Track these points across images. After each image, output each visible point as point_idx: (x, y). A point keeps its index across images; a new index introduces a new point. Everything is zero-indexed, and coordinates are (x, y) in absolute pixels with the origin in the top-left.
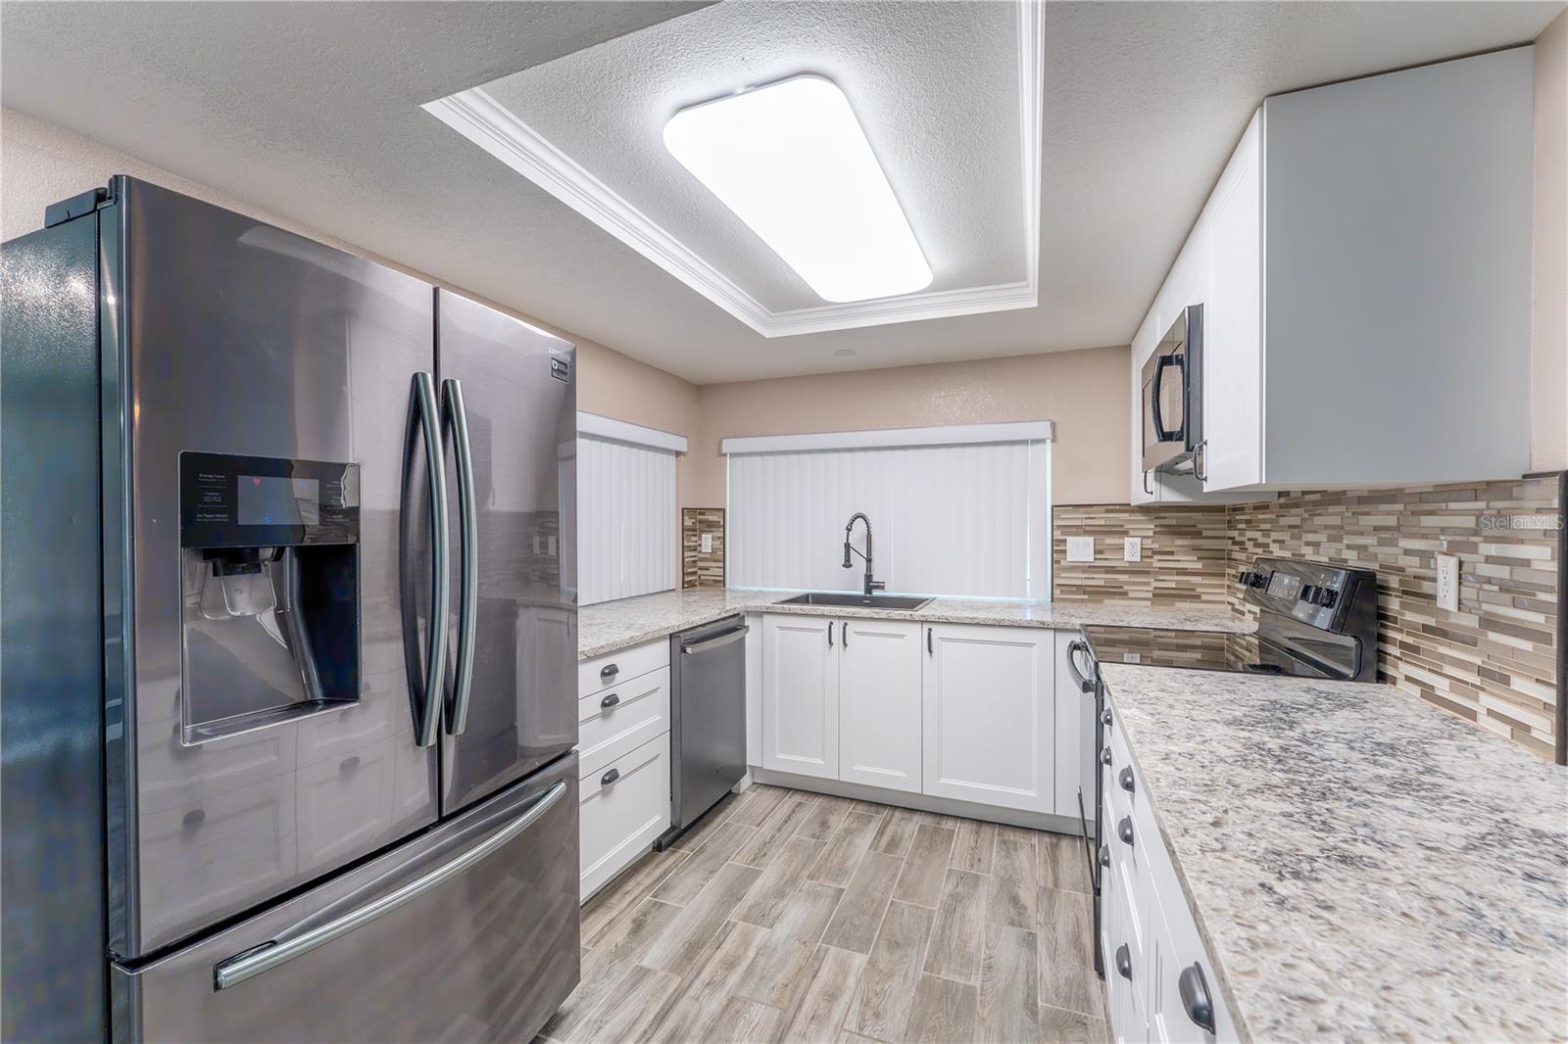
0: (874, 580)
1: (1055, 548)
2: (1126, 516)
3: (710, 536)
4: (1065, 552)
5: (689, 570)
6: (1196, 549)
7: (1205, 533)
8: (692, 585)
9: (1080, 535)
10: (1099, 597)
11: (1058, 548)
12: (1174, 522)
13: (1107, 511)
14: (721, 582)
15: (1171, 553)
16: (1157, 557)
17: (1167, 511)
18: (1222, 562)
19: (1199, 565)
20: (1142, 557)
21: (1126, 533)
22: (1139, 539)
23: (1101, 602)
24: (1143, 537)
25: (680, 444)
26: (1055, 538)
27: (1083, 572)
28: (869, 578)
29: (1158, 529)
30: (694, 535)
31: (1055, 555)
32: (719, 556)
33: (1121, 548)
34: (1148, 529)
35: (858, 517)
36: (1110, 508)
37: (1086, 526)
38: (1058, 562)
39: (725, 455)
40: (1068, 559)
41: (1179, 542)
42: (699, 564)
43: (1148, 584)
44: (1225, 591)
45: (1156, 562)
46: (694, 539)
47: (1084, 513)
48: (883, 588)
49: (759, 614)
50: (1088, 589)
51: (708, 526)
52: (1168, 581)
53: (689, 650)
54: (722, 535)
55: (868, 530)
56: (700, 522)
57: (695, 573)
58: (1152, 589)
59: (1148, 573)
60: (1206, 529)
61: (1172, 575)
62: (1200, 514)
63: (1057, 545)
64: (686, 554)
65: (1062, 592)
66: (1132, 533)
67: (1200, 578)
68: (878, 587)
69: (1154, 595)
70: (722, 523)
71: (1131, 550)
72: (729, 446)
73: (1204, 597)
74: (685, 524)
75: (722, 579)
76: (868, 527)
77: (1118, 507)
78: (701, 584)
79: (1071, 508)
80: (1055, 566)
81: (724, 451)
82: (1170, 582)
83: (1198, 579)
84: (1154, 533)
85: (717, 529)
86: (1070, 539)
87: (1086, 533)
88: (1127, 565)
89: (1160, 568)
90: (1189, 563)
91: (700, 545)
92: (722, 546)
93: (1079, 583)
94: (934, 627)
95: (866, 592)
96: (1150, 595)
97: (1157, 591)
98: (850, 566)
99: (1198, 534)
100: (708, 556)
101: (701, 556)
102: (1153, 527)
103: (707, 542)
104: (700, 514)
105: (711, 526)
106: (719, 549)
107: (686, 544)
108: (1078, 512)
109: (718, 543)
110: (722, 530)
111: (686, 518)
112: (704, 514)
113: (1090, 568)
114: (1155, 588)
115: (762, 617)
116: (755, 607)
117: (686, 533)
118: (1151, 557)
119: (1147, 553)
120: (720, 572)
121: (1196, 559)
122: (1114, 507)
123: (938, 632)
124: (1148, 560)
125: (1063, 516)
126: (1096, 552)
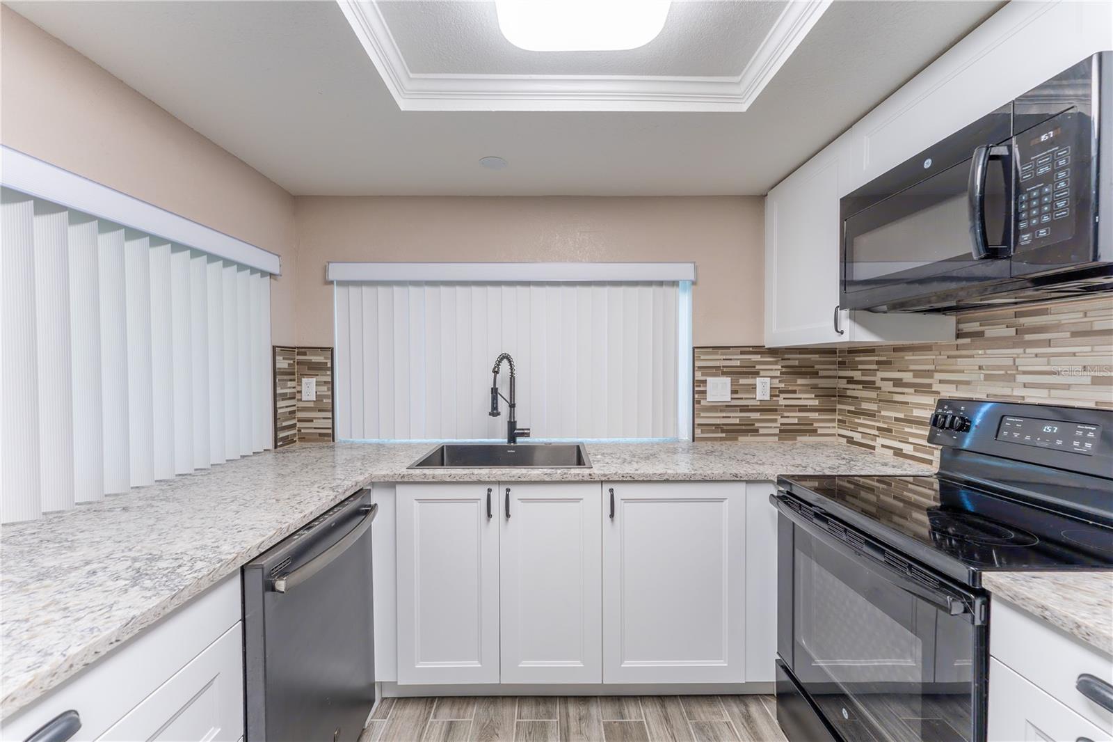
0: (518, 427)
1: (696, 389)
2: (757, 358)
3: (313, 380)
4: (704, 392)
5: (285, 424)
6: (815, 387)
7: (821, 373)
8: (288, 441)
9: (719, 376)
10: (733, 435)
11: (698, 389)
12: (796, 363)
13: (742, 353)
14: (328, 436)
15: (794, 392)
16: (782, 396)
17: (791, 353)
18: (833, 399)
19: (816, 402)
20: (771, 396)
21: (756, 374)
22: (769, 378)
23: (736, 439)
24: (772, 377)
25: (270, 263)
26: (696, 379)
27: (721, 411)
28: (512, 425)
29: (784, 370)
30: (291, 380)
31: (696, 396)
32: (326, 405)
33: (754, 387)
34: (776, 370)
35: (502, 359)
36: (744, 350)
37: (724, 367)
38: (699, 402)
39: (332, 282)
40: (708, 400)
41: (800, 381)
42: (300, 415)
43: (775, 421)
44: (836, 424)
45: (782, 401)
46: (290, 384)
47: (722, 354)
48: (528, 435)
49: (391, 484)
50: (725, 427)
51: (309, 369)
52: (792, 417)
53: (281, 585)
54: (329, 379)
55: (512, 373)
56: (298, 363)
57: (293, 426)
58: (779, 425)
59: (775, 410)
60: (821, 370)
61: (795, 411)
62: (817, 356)
63: (697, 386)
64: (280, 404)
65: (702, 432)
66: (762, 373)
67: (817, 414)
68: (522, 435)
69: (781, 431)
70: (329, 365)
71: (763, 388)
72: (337, 271)
73: (820, 431)
74: (278, 366)
75: (330, 431)
76: (512, 369)
77: (751, 349)
78: (302, 439)
79: (711, 350)
80: (696, 406)
81: (331, 277)
82: (793, 418)
83: (815, 415)
84: (781, 373)
85: (323, 372)
86: (710, 380)
87: (724, 374)
88: (758, 403)
89: (785, 406)
90: (809, 401)
91: (300, 392)
92: (330, 393)
93: (718, 421)
94: (616, 488)
95: (509, 442)
96: (777, 431)
97: (783, 427)
98: (498, 414)
99: (815, 374)
100: (312, 405)
101: (301, 404)
102: (780, 367)
103: (309, 388)
104: (299, 354)
105: (315, 368)
106: (326, 397)
107: (279, 391)
108: (717, 354)
109: (324, 390)
110: (329, 373)
111: (279, 358)
112: (305, 354)
113: (728, 407)
114: (781, 424)
115: (395, 487)
116: (384, 476)
117: (278, 377)
118: (778, 396)
119: (776, 391)
120: (328, 423)
121: (813, 396)
122: (748, 349)
123: (621, 492)
124: (775, 398)
125: (702, 358)
126: (734, 392)
